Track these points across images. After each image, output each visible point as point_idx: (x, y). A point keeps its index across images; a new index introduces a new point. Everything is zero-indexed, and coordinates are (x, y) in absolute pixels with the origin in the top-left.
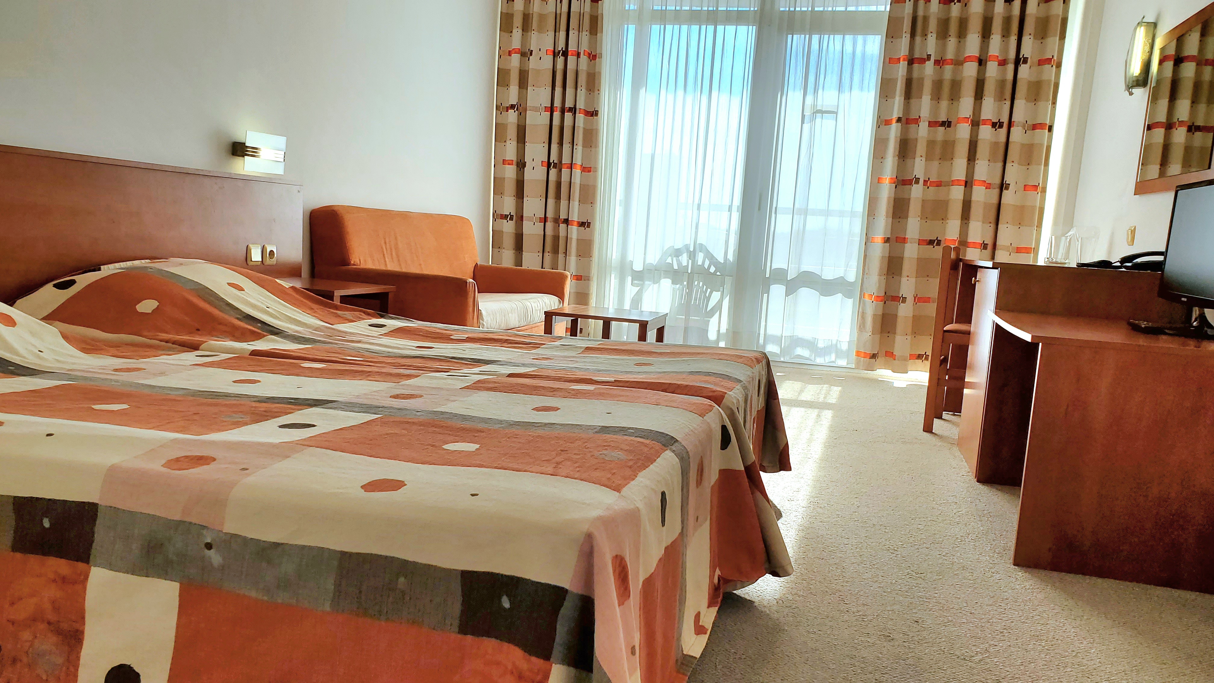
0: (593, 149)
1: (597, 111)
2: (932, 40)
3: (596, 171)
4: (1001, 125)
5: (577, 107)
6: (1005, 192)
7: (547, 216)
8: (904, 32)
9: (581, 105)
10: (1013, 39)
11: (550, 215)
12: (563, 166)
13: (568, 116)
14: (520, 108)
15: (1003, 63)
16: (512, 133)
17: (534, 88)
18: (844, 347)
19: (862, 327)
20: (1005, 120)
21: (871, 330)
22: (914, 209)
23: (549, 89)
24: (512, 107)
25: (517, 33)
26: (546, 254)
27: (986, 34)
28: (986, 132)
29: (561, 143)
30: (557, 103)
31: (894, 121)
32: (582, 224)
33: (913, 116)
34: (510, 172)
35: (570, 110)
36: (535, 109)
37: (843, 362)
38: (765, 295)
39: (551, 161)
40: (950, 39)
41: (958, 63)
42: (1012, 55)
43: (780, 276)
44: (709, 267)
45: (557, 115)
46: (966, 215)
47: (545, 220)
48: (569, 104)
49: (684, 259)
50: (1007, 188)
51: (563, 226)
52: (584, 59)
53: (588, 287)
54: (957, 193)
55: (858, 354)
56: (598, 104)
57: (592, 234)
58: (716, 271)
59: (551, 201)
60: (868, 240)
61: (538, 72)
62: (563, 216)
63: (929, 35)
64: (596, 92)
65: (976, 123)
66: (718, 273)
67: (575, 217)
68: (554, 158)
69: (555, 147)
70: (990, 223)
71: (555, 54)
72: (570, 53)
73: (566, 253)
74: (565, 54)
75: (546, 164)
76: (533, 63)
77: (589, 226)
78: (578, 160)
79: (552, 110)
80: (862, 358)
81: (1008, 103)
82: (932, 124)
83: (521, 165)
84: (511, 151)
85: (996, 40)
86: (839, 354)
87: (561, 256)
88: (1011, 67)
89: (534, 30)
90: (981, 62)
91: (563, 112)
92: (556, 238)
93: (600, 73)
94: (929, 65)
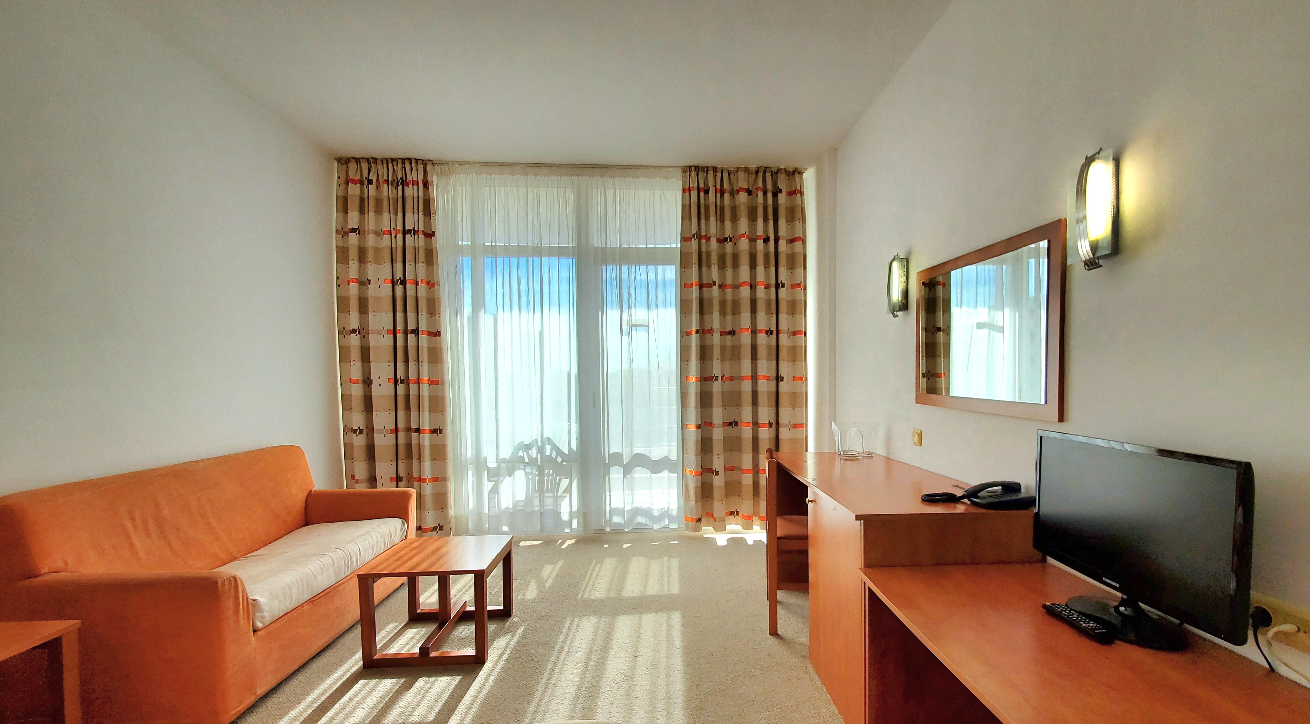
0: (439, 365)
1: (440, 332)
2: (715, 269)
3: (443, 384)
4: (771, 333)
5: (420, 329)
6: (781, 383)
7: (399, 426)
8: (693, 264)
9: (423, 327)
10: (773, 269)
11: (401, 425)
12: (411, 381)
13: (411, 337)
14: (363, 332)
15: (767, 287)
16: (355, 354)
17: (375, 314)
18: (675, 513)
19: (686, 497)
20: (774, 328)
21: (694, 499)
22: (717, 400)
23: (391, 314)
24: (354, 331)
25: (354, 266)
26: (400, 462)
27: (753, 265)
28: (762, 338)
29: (406, 361)
30: (400, 326)
31: (694, 333)
32: (434, 431)
33: (707, 327)
34: (357, 390)
35: (413, 332)
36: (378, 332)
37: (674, 526)
38: (607, 478)
39: (398, 377)
40: (728, 269)
41: (736, 287)
42: (773, 282)
43: (617, 459)
44: (556, 458)
45: (400, 337)
46: (755, 402)
47: (396, 430)
48: (411, 327)
49: (534, 453)
50: (782, 380)
51: (414, 435)
52: (422, 287)
53: (445, 487)
54: (747, 386)
55: (686, 519)
56: (440, 325)
57: (444, 439)
58: (562, 461)
59: (401, 413)
60: (684, 426)
61: (378, 299)
62: (414, 426)
63: (713, 266)
64: (437, 316)
65: (754, 332)
66: (564, 463)
67: (426, 426)
68: (400, 374)
69: (400, 365)
70: (772, 406)
71: (393, 283)
72: (408, 282)
73: (419, 459)
74: (403, 282)
75: (393, 381)
76: (372, 291)
77: (441, 432)
78: (425, 377)
79: (395, 332)
80: (690, 523)
81: (774, 316)
82: (722, 333)
83: (367, 382)
84: (356, 371)
85: (760, 269)
86: (671, 519)
87: (415, 462)
88: (773, 290)
89: (370, 262)
90: (753, 287)
91: (406, 332)
92: (409, 446)
93: (439, 299)
94: (715, 288)
